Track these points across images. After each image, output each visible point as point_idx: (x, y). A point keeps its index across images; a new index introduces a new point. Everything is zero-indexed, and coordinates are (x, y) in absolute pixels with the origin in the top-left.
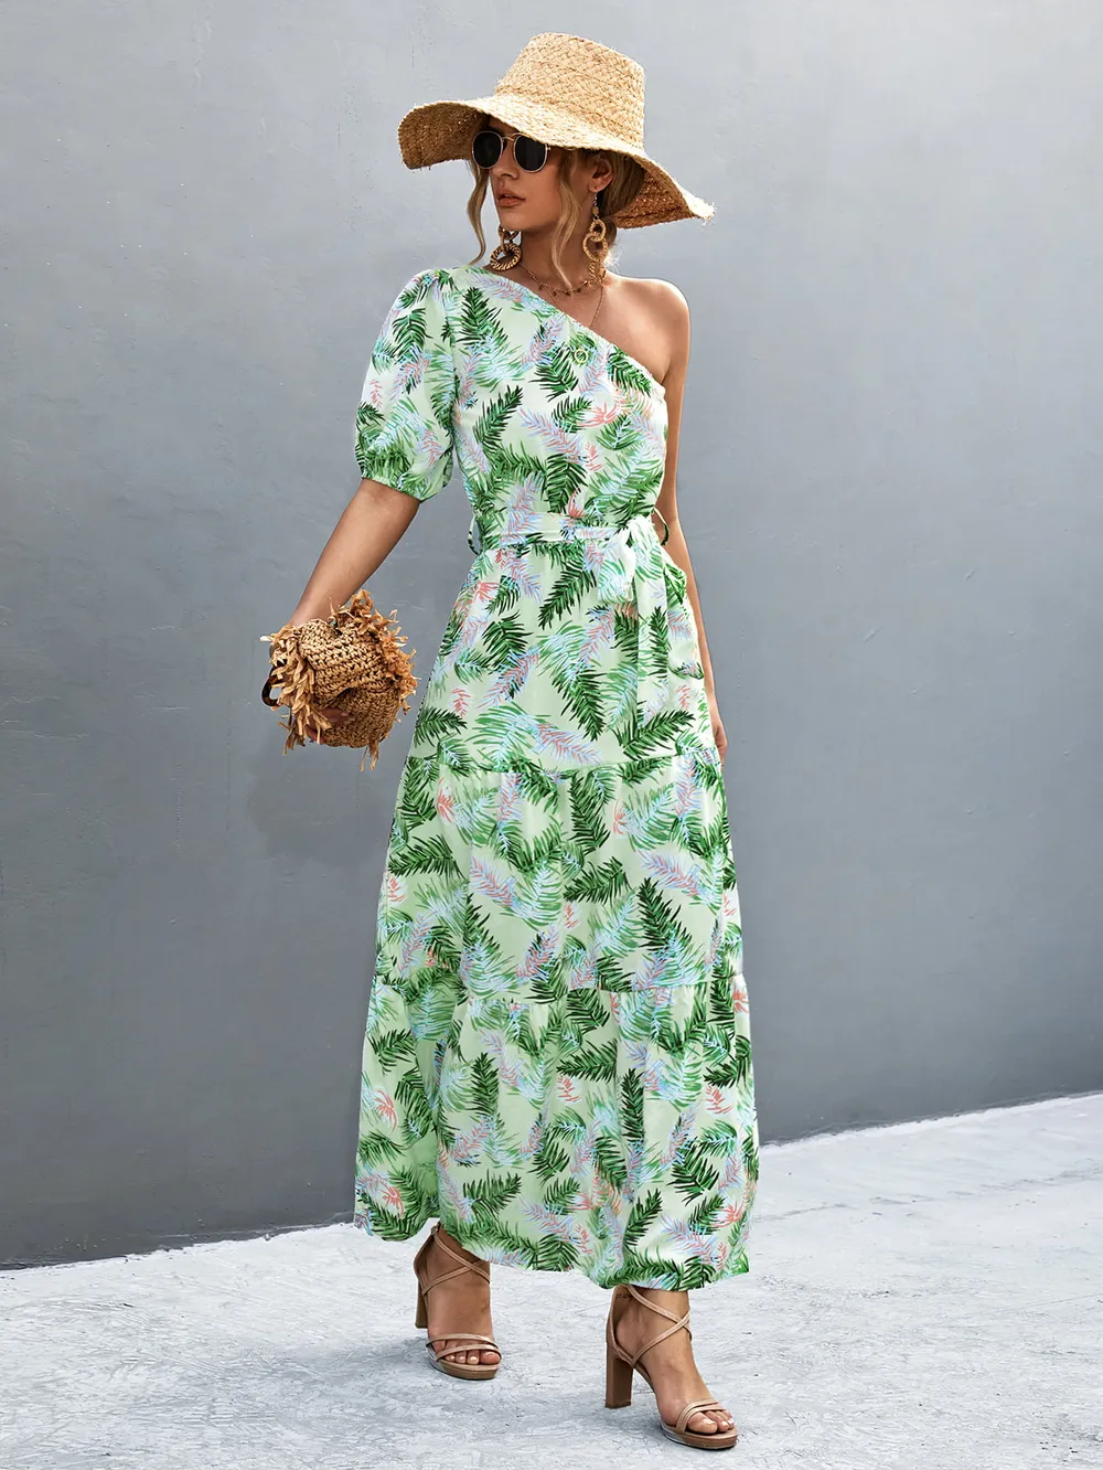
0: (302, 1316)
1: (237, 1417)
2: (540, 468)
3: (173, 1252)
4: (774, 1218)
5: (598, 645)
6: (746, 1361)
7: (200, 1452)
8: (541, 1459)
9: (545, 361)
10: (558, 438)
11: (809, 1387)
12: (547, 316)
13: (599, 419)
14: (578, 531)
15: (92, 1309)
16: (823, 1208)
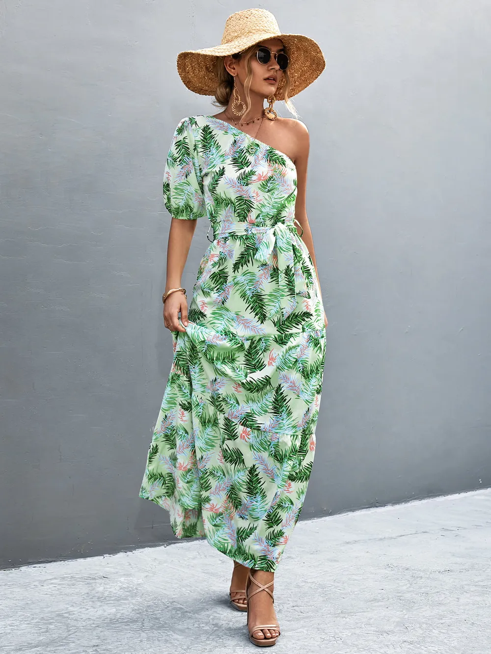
0: (181, 582)
1: (152, 628)
2: (232, 203)
3: (129, 553)
4: (392, 538)
5: (263, 281)
6: (382, 602)
7: (140, 644)
8: (288, 646)
9: (235, 155)
10: (239, 189)
11: (414, 612)
12: (238, 135)
13: (259, 179)
14: (253, 229)
15: (86, 579)
16: (416, 533)
